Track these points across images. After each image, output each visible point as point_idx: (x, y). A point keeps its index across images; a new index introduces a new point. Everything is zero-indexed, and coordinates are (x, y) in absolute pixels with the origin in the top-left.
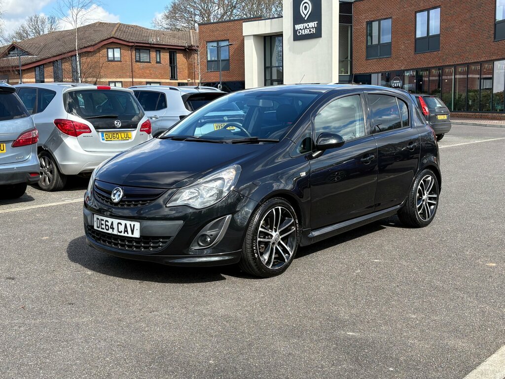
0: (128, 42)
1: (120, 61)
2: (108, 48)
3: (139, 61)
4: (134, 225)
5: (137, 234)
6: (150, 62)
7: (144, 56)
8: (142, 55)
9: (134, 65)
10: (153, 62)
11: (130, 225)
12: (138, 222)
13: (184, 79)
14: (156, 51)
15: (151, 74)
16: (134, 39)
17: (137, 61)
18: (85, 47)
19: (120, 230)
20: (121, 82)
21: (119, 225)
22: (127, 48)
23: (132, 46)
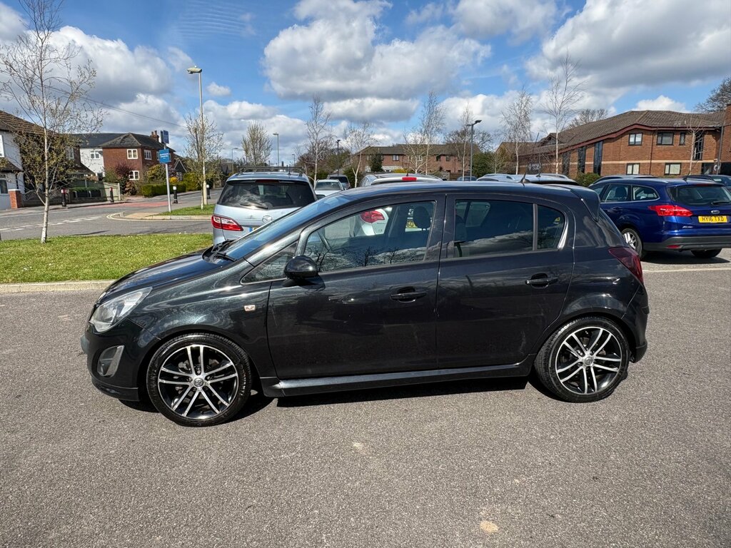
0: (651, 127)
1: (641, 145)
2: (630, 134)
3: (661, 144)
6: (672, 145)
7: (667, 139)
8: (664, 138)
9: (654, 147)
10: (676, 145)
13: (710, 159)
14: (681, 134)
15: (672, 156)
16: (658, 124)
17: (658, 144)
18: (608, 135)
20: (639, 164)
22: (649, 132)
23: (654, 131)
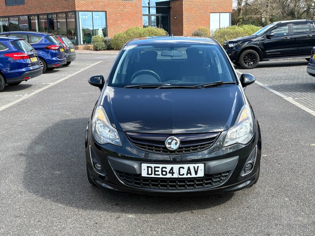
4: (198, 167)
5: (201, 174)
11: (194, 167)
12: (202, 163)
19: (181, 173)
21: (181, 169)
